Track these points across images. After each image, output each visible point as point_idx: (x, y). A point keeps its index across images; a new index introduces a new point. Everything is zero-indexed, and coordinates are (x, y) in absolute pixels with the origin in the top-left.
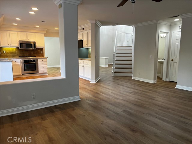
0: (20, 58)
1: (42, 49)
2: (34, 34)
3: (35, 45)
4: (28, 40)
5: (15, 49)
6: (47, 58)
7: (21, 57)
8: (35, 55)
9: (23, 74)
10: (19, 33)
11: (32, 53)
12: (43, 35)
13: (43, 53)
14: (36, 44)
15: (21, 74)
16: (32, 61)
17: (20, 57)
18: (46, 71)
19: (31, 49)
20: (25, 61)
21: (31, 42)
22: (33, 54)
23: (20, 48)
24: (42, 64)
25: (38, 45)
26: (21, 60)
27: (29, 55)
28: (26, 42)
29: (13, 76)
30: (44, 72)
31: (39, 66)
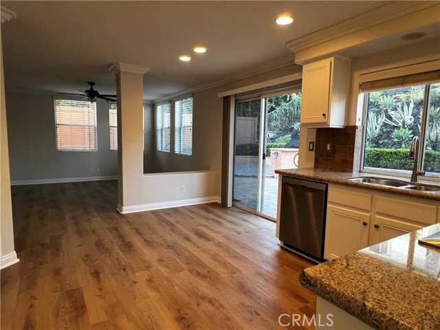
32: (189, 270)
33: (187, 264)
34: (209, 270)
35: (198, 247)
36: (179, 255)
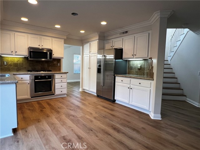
0: (29, 73)
1: (59, 60)
2: (50, 38)
3: (51, 54)
4: (42, 47)
5: (21, 59)
6: (68, 73)
7: (31, 71)
8: (50, 69)
9: (31, 97)
10: (30, 36)
11: (46, 65)
12: (63, 41)
13: (60, 66)
14: (53, 53)
15: (29, 97)
16: (47, 77)
17: (29, 71)
20: (36, 77)
21: (44, 50)
22: (48, 66)
23: (30, 58)
24: (60, 82)
25: (56, 55)
26: (30, 77)
27: (41, 68)
28: (38, 49)
29: (17, 100)
30: (62, 93)
31: (56, 84)
32: (77, 117)
33: (78, 120)
34: (69, 118)
35: (72, 130)
36: (83, 124)
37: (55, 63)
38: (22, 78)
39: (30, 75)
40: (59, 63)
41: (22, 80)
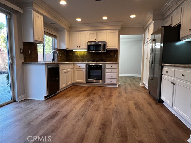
0: (85, 62)
1: (116, 51)
3: (105, 46)
4: (98, 41)
9: (86, 82)
10: (89, 32)
12: (117, 32)
13: (117, 57)
14: (107, 45)
15: (84, 82)
18: (114, 82)
19: (100, 51)
21: (99, 43)
22: (105, 57)
24: (110, 72)
30: (111, 83)
31: (106, 74)
37: (112, 54)
38: (80, 66)
39: (85, 64)
40: (115, 54)
41: (80, 67)
